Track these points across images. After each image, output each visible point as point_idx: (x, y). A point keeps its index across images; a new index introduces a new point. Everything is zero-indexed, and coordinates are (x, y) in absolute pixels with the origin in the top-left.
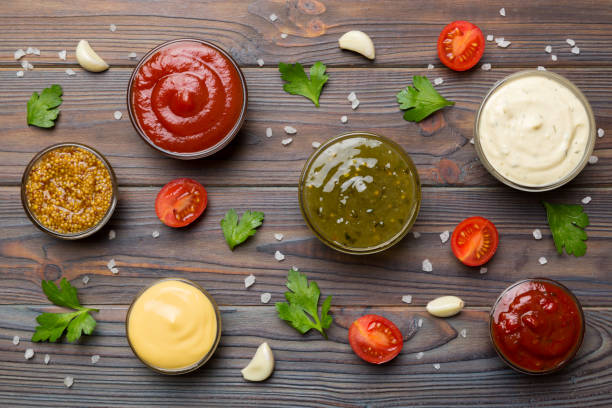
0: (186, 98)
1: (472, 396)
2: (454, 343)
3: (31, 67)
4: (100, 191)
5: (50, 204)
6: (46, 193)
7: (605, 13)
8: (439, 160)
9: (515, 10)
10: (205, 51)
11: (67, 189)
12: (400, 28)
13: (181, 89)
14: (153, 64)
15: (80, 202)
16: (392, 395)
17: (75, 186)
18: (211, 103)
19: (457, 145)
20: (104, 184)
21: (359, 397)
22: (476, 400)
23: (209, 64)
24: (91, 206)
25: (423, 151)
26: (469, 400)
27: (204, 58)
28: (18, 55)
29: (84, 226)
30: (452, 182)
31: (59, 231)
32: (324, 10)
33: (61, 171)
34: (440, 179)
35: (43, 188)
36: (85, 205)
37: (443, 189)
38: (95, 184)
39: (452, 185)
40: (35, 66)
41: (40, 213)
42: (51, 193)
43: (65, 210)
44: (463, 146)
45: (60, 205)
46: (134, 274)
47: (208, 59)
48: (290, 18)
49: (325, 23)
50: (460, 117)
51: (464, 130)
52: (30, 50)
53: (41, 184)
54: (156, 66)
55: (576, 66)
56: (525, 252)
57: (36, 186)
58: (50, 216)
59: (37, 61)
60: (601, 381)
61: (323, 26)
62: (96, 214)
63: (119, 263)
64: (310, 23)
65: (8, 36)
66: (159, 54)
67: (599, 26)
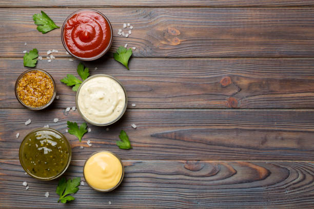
0: (86, 34)
1: (243, 199)
2: (235, 176)
3: (54, 58)
4: (48, 89)
5: (28, 96)
6: (25, 91)
7: (299, 35)
8: (228, 97)
9: (261, 33)
10: (96, 15)
11: (34, 89)
12: (212, 41)
13: (84, 30)
14: (73, 19)
15: (40, 94)
16: (209, 198)
17: (38, 87)
18: (97, 37)
19: (236, 91)
20: (50, 85)
21: (195, 199)
22: (245, 200)
23: (97, 20)
24: (45, 95)
25: (222, 94)
26: (242, 200)
27: (95, 18)
28: (49, 53)
29: (43, 104)
30: (234, 107)
31: (33, 107)
32: (179, 34)
33: (32, 81)
34: (229, 106)
35: (24, 89)
36: (43, 95)
37: (231, 110)
38: (46, 85)
39: (234, 108)
40: (56, 57)
41: (24, 100)
42: (28, 91)
43: (34, 98)
44: (239, 91)
45: (32, 96)
46: (99, 146)
47: (97, 18)
48: (165, 37)
49: (180, 39)
50: (238, 79)
51: (240, 85)
52: (54, 51)
53: (23, 87)
54: (75, 20)
55: (287, 57)
56: (266, 137)
57: (21, 88)
58: (28, 101)
59: (56, 55)
60: (298, 192)
61: (179, 40)
62: (48, 98)
63: (92, 142)
64: (174, 39)
65: (44, 44)
66: (76, 15)
67: (297, 40)
